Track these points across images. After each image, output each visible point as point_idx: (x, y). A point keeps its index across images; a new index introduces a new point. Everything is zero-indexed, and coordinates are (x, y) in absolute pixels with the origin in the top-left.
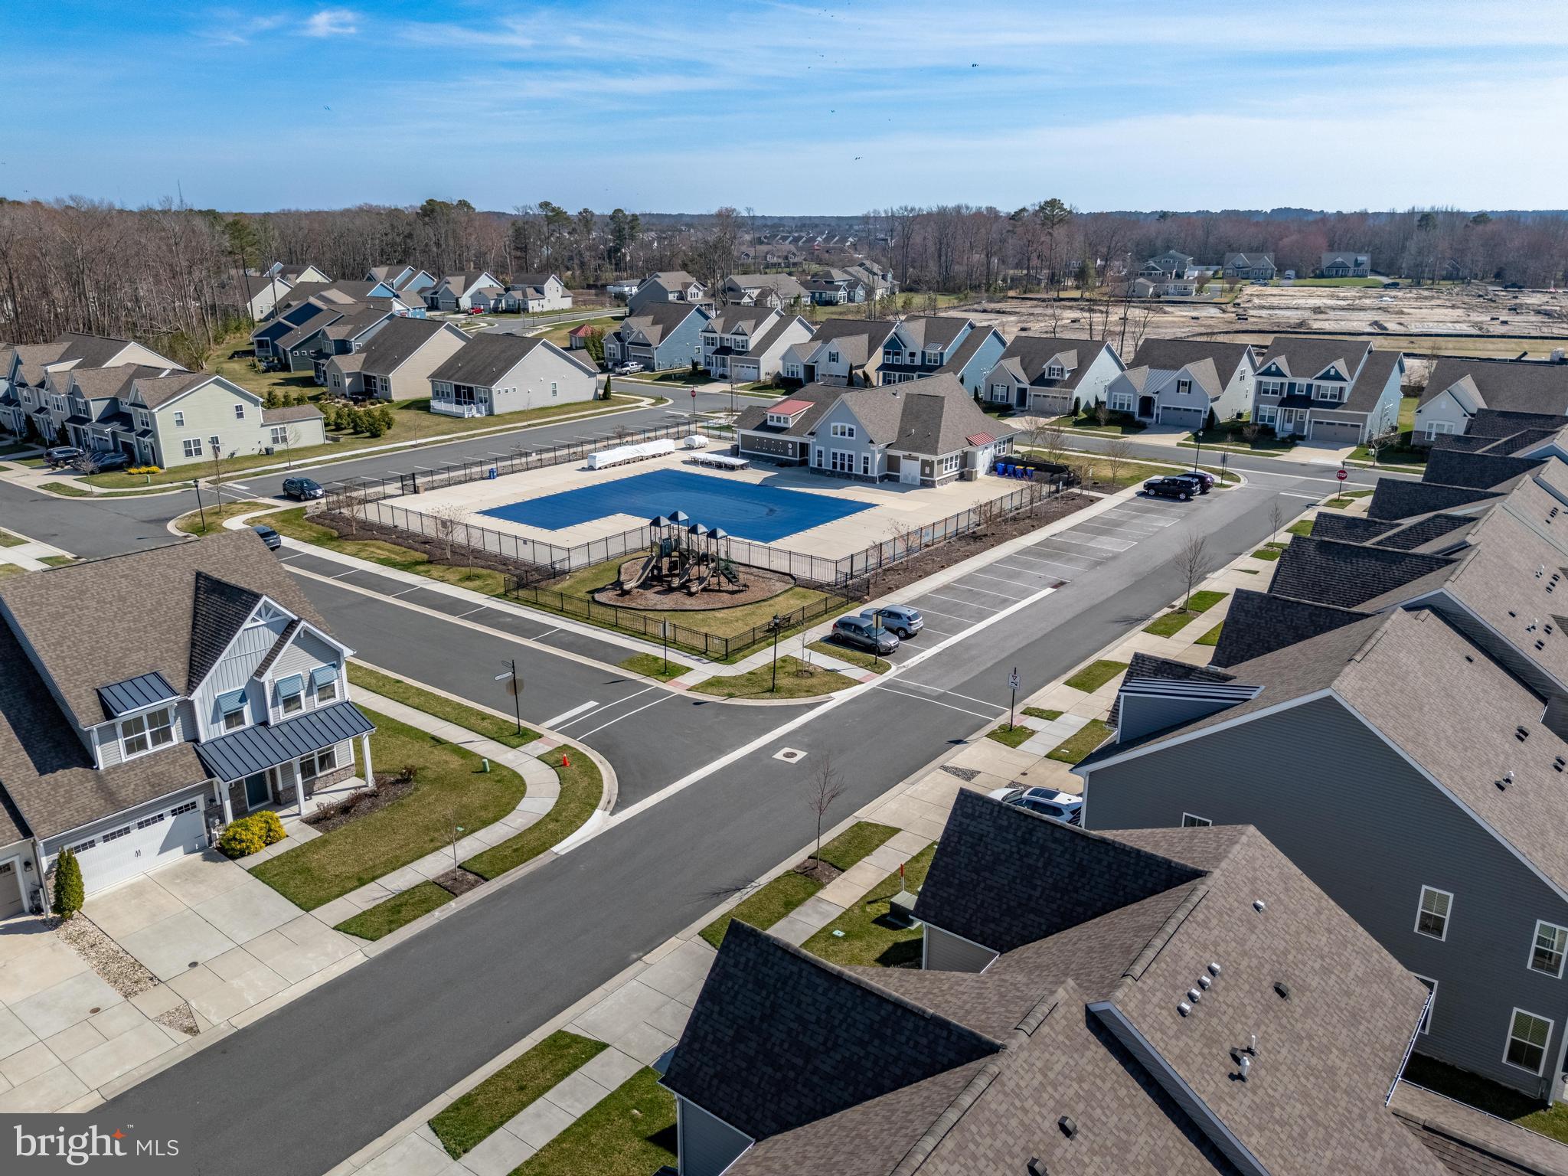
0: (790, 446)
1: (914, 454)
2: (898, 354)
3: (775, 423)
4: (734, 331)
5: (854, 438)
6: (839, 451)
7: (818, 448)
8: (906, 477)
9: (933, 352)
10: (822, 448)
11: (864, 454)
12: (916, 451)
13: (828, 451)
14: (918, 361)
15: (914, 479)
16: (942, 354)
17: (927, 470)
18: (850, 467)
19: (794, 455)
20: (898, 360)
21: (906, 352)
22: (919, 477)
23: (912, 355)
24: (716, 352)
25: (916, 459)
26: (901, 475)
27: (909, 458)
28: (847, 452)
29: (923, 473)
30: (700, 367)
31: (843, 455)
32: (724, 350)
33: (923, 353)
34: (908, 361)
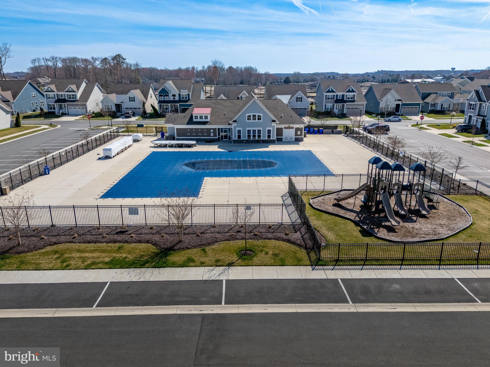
0: (212, 131)
1: (291, 126)
2: (167, 96)
3: (199, 120)
4: (66, 90)
5: (261, 121)
6: (251, 129)
7: (237, 129)
8: (286, 138)
9: (184, 94)
10: (241, 129)
11: (267, 129)
12: (293, 124)
13: (244, 130)
14: (177, 98)
15: (291, 138)
16: (189, 95)
17: (299, 133)
18: (259, 136)
19: (215, 135)
20: (167, 99)
21: (170, 95)
22: (294, 137)
23: (174, 95)
24: (56, 102)
25: (293, 128)
26: (283, 137)
27: (289, 128)
28: (257, 129)
29: (296, 134)
30: (46, 110)
31: (254, 131)
32: (60, 100)
33: (179, 95)
34: (171, 98)
